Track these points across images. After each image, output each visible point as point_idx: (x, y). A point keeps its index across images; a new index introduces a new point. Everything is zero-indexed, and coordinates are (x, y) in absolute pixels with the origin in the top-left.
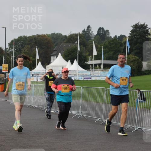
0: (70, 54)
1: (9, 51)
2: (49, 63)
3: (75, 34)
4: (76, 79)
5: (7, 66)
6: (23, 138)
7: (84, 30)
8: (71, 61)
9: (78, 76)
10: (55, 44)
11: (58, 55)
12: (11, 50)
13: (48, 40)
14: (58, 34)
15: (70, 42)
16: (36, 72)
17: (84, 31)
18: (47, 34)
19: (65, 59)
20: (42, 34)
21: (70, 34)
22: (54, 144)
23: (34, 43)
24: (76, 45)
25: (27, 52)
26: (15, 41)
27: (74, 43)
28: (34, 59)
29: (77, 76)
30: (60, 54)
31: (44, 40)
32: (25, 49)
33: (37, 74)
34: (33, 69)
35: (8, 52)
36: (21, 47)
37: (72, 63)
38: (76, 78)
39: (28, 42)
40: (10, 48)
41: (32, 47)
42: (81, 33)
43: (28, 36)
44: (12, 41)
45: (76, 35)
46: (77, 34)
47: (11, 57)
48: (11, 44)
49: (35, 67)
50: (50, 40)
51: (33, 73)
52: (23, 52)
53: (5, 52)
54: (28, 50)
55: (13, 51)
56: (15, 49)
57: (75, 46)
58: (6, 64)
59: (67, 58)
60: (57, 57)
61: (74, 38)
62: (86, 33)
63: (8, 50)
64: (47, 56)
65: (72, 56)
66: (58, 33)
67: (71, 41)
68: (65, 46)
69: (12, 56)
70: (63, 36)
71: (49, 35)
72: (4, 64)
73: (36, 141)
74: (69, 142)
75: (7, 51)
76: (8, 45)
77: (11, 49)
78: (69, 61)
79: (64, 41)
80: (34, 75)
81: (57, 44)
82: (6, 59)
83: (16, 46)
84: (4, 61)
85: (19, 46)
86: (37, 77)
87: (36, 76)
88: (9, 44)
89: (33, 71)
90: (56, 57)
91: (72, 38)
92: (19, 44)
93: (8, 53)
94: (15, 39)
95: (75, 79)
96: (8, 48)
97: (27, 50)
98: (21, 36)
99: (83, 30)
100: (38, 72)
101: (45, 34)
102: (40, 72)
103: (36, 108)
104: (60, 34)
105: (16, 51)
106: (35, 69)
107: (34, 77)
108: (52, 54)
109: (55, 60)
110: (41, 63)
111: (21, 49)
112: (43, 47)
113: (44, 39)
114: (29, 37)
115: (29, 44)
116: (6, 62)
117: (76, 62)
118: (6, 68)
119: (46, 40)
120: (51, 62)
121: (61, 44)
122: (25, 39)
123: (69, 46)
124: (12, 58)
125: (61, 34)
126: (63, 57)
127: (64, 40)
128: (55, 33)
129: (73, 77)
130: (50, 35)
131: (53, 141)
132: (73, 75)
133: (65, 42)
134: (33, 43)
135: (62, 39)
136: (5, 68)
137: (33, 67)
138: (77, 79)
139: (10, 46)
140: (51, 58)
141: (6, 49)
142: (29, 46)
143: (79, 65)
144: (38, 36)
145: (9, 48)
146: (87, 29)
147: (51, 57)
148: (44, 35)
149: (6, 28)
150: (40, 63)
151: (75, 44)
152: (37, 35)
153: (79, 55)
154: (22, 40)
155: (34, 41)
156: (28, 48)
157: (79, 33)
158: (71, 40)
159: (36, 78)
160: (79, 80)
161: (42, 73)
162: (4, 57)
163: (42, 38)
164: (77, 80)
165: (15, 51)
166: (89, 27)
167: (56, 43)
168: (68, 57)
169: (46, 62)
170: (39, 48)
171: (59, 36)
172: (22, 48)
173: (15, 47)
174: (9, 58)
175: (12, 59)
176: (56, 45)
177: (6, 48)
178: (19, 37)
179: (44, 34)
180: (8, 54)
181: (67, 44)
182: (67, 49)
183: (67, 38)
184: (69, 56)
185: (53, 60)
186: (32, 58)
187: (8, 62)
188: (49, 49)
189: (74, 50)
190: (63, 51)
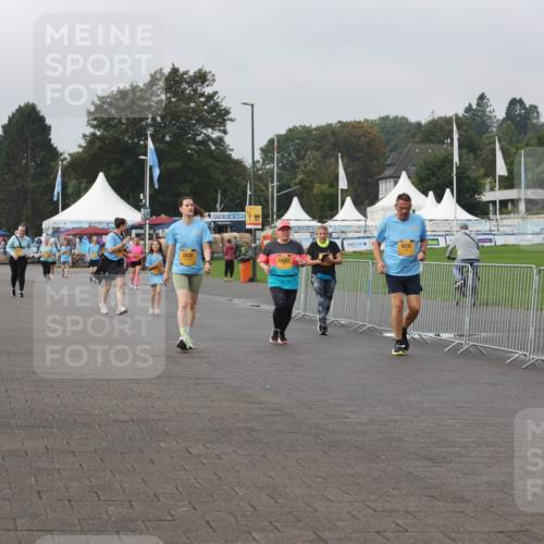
0: (433, 174)
1: (261, 169)
2: (374, 199)
3: (446, 118)
5: (258, 210)
7: (470, 105)
8: (434, 193)
10: (389, 147)
11: (399, 177)
12: (268, 167)
13: (369, 136)
14: (398, 120)
15: (431, 141)
16: (339, 227)
17: (469, 109)
18: (366, 121)
21: (430, 119)
23: (332, 144)
24: (450, 148)
25: (313, 169)
26: (278, 140)
27: (441, 142)
28: (332, 190)
30: (404, 174)
31: (359, 137)
32: (307, 162)
33: (342, 232)
34: (332, 217)
35: (261, 172)
36: (295, 157)
37: (439, 198)
40: (264, 160)
41: (324, 157)
42: (460, 115)
43: (314, 126)
44: (271, 142)
45: (448, 121)
46: (451, 118)
47: (270, 185)
48: (267, 151)
49: (337, 213)
50: (375, 135)
52: (302, 171)
53: (251, 173)
54: (314, 166)
55: (273, 169)
56: (278, 164)
57: (446, 150)
58: (256, 205)
59: (425, 185)
60: (396, 183)
61: (441, 129)
62: (474, 115)
63: (259, 166)
64: (369, 180)
65: (438, 179)
66: (397, 117)
67: (432, 138)
68: (417, 151)
69: (273, 182)
70: (411, 124)
71: (372, 122)
72: (250, 204)
75: (258, 170)
76: (260, 152)
77: (268, 164)
78: (431, 194)
79: (413, 136)
80: (334, 235)
81: (396, 145)
82: (255, 191)
83: (282, 156)
84: (250, 196)
85: (289, 154)
86: (343, 239)
88: (261, 149)
89: (332, 224)
90: (392, 183)
91: (437, 131)
92: (289, 148)
93: (259, 175)
94: (278, 136)
96: (258, 162)
97: (311, 164)
98: (294, 127)
99: (467, 105)
100: (345, 226)
101: (362, 120)
102: (349, 226)
103: (343, 326)
104: (403, 118)
105: (283, 168)
106: (335, 218)
108: (382, 176)
109: (390, 191)
110: (353, 199)
111: (296, 164)
112: (360, 155)
113: (359, 134)
114: (317, 129)
115: (317, 149)
116: (254, 199)
117: (449, 197)
118: (257, 217)
119: (365, 136)
120: (380, 197)
121: (406, 146)
122: (305, 135)
123: (430, 151)
124: (270, 190)
125: (407, 120)
126: (413, 183)
127: (415, 134)
128: (388, 117)
129: (443, 238)
130: (375, 121)
132: (444, 233)
133: (417, 139)
134: (328, 146)
135: (408, 131)
136: (253, 218)
137: (329, 213)
139: (266, 156)
140: (380, 185)
141: (254, 163)
142: (318, 154)
143: (458, 206)
144: (343, 125)
145: (261, 160)
146: (478, 105)
147: (380, 182)
148: (360, 122)
149: (252, 106)
150: (349, 200)
151: (445, 146)
152: (339, 122)
153: (457, 175)
154: (298, 139)
155: (333, 140)
156: (314, 159)
157: (456, 115)
158: (435, 136)
161: (356, 229)
162: (249, 186)
163: (352, 131)
165: (279, 168)
166: (482, 97)
167: (392, 144)
168: (428, 183)
169: (365, 197)
170: (345, 160)
171: (401, 124)
172: (299, 159)
173: (278, 157)
174: (263, 187)
175: (273, 191)
176: (392, 150)
177: (255, 160)
178: (290, 130)
179: (358, 120)
180: (260, 178)
181: (423, 146)
182: (425, 161)
183: (423, 129)
184: (429, 180)
185: (387, 192)
186: (326, 186)
187: (262, 199)
188: (375, 162)
189: (444, 162)
190: (414, 165)
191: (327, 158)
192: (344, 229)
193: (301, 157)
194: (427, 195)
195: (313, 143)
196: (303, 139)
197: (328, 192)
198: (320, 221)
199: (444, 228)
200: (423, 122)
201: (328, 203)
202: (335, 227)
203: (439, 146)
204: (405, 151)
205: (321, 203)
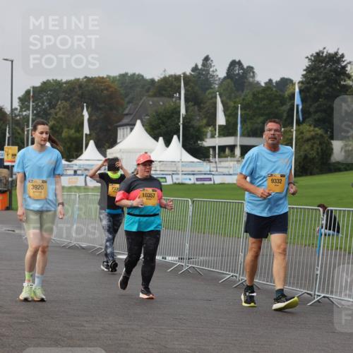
0: (163, 123)
1: (19, 115)
2: (113, 143)
3: (175, 75)
4: (177, 182)
5: (15, 149)
6: (53, 318)
7: (196, 66)
8: (164, 139)
9: (183, 174)
10: (127, 99)
11: (134, 125)
12: (24, 113)
13: (111, 90)
14: (136, 77)
15: (162, 95)
16: (83, 165)
17: (195, 69)
18: (108, 77)
19: (151, 135)
20: (97, 76)
21: (162, 76)
22: (126, 332)
23: (79, 96)
24: (178, 101)
25: (63, 116)
26: (33, 91)
27: (172, 96)
28: (78, 135)
29: (178, 174)
30: (139, 123)
31: (102, 91)
32: (58, 110)
33: (86, 170)
34: (77, 157)
35: (18, 118)
36: (47, 106)
37: (168, 143)
38: (177, 179)
39: (64, 94)
40: (21, 108)
41: (73, 106)
42: (188, 73)
43: (64, 80)
44: (28, 92)
45: (177, 78)
46: (180, 76)
47: (26, 129)
48: (24, 100)
49: (82, 153)
50: (115, 89)
51: (75, 168)
52: (53, 118)
53: (10, 118)
54: (64, 114)
55: (29, 116)
56: (33, 112)
57: (175, 103)
58: (13, 145)
59: (156, 132)
60: (132, 129)
61: (171, 85)
62: (199, 73)
63: (17, 112)
64: (109, 127)
65: (167, 127)
66: (134, 74)
67: (164, 92)
68: (151, 103)
69: (28, 126)
70: (146, 80)
71: (114, 78)
72: (8, 145)
73: (82, 326)
74: (161, 329)
75: (16, 116)
76: (18, 100)
77: (25, 111)
78: (161, 139)
79: (148, 91)
80: (79, 172)
81: (133, 98)
82: (13, 134)
83: (37, 104)
84: (9, 138)
85: (43, 104)
86: (86, 176)
87: (82, 175)
88: (19, 98)
89: (77, 163)
90: (129, 129)
92: (42, 98)
93: (17, 120)
94: (34, 88)
95: (175, 181)
96: (16, 109)
97: (61, 112)
98: (48, 80)
100: (88, 165)
101: (105, 76)
102: (92, 165)
103: (83, 248)
104: (139, 75)
105: (37, 115)
106: (80, 158)
107: (79, 175)
108: (121, 123)
109: (127, 135)
110: (95, 142)
111: (49, 112)
112: (101, 106)
113: (102, 88)
114: (67, 82)
115: (66, 99)
116: (12, 141)
117: (176, 142)
118: (13, 155)
119: (107, 89)
120: (118, 141)
121: (141, 99)
122: (57, 88)
123: (161, 103)
124: (26, 133)
125: (143, 76)
126: (146, 130)
127: (149, 88)
128: (126, 74)
129: (170, 176)
130: (116, 77)
131: (122, 326)
132: (171, 173)
133: (151, 93)
134: (76, 97)
135: (143, 87)
136: (10, 156)
137: (75, 154)
138: (180, 181)
139: (23, 104)
140: (119, 131)
141: (12, 110)
142: (67, 104)
143: (183, 149)
144: (89, 80)
145: (19, 108)
146: (203, 65)
147: (119, 129)
148: (103, 78)
149: (12, 62)
150: (92, 143)
151: (174, 99)
152: (86, 77)
153: (183, 124)
154: (51, 90)
155: (80, 92)
156: (63, 108)
157: (184, 74)
158: (166, 91)
159: (83, 178)
160: (183, 184)
162: (8, 129)
163: (96, 85)
164: (179, 184)
165: (33, 115)
166: (207, 59)
167: (130, 96)
168: (159, 130)
169: (106, 140)
170: (90, 109)
171: (137, 80)
172: (51, 108)
173: (33, 105)
175: (28, 134)
176: (129, 103)
177: (13, 107)
178: (44, 83)
179: (101, 76)
180: (17, 123)
181: (155, 99)
182: (156, 112)
183: (156, 85)
184: (160, 128)
185: (124, 137)
186: (73, 131)
187: (19, 141)
188: (115, 112)
189: (173, 113)
190: (147, 115)
191: (75, 107)
192: (88, 168)
193: (52, 106)
194: (157, 141)
195: (62, 95)
196: (55, 90)
197: (74, 136)
198: (67, 161)
199: (171, 168)
200: (156, 79)
201: (74, 144)
202: (80, 166)
203: (168, 99)
204: (140, 104)
205: (69, 145)
